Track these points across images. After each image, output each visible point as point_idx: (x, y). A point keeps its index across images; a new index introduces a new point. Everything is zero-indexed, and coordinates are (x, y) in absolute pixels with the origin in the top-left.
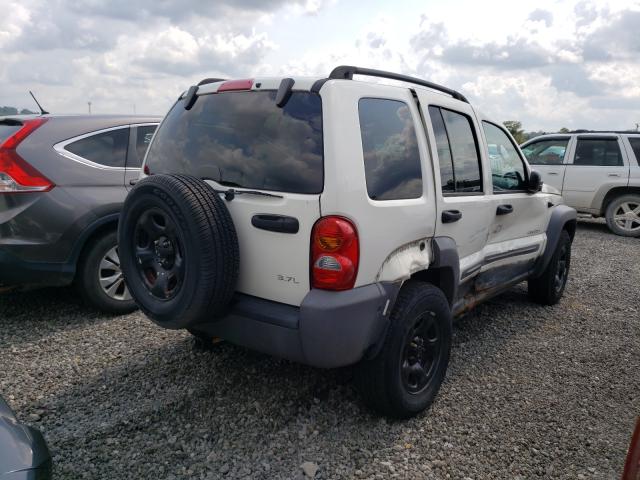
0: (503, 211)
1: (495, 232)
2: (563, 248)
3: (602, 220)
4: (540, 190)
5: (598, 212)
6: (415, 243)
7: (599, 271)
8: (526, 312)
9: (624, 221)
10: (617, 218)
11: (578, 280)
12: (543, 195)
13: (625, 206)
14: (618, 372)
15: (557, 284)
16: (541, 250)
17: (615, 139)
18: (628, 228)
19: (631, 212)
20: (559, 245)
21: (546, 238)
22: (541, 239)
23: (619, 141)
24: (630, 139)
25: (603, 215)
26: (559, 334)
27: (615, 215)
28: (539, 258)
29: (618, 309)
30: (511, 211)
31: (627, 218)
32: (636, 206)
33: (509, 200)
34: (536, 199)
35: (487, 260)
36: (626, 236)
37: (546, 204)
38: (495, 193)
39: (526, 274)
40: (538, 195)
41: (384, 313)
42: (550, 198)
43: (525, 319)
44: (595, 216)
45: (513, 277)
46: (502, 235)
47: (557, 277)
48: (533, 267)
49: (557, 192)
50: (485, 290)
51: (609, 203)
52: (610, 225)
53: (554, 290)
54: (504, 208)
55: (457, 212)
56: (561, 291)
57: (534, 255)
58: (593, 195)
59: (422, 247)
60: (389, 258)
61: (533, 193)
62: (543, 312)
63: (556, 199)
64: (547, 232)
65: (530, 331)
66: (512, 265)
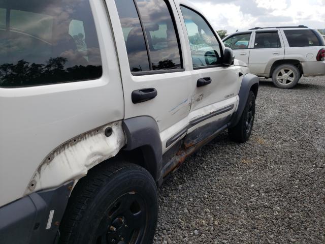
0: (202, 83)
1: (198, 100)
2: (251, 103)
3: (270, 80)
4: (232, 63)
5: (268, 75)
6: (97, 130)
7: (271, 113)
8: (227, 150)
9: (282, 80)
10: (278, 78)
11: (259, 121)
12: (235, 68)
13: (282, 71)
14: (293, 200)
15: (247, 128)
16: (236, 108)
17: (276, 32)
18: (284, 84)
19: (286, 74)
20: (247, 102)
21: (238, 99)
22: (235, 100)
23: (279, 33)
24: (284, 31)
25: (271, 77)
26: (250, 168)
27: (277, 77)
28: (234, 113)
29: (285, 141)
30: (210, 82)
31: (284, 78)
32: (288, 71)
33: (207, 73)
34: (230, 70)
35: (192, 124)
36: (283, 88)
37: (237, 74)
38: (194, 69)
39: (226, 126)
40: (232, 68)
41: (49, 226)
42: (241, 69)
43: (227, 157)
44: (266, 78)
45: (216, 130)
46: (204, 102)
47: (247, 123)
48: (230, 120)
49: (245, 65)
50: (194, 145)
51: (274, 69)
52: (274, 82)
53: (246, 132)
54: (203, 81)
55: (152, 90)
56: (250, 132)
57: (230, 112)
58: (265, 66)
59: (109, 132)
60: (49, 158)
61: (228, 66)
62: (239, 149)
63: (244, 70)
64: (239, 95)
65: (230, 168)
66: (214, 122)
